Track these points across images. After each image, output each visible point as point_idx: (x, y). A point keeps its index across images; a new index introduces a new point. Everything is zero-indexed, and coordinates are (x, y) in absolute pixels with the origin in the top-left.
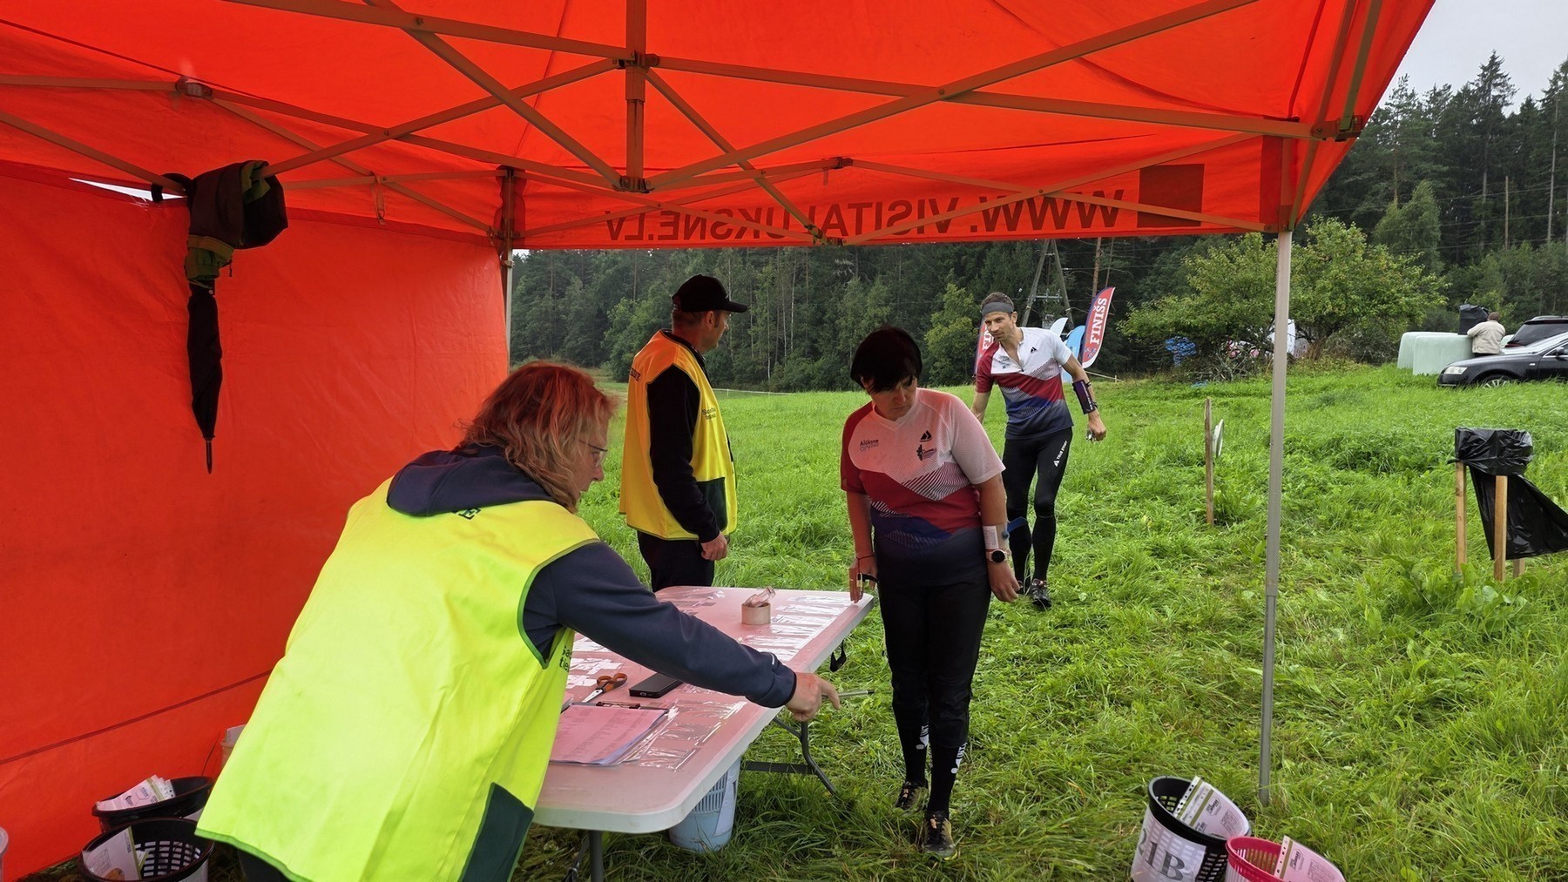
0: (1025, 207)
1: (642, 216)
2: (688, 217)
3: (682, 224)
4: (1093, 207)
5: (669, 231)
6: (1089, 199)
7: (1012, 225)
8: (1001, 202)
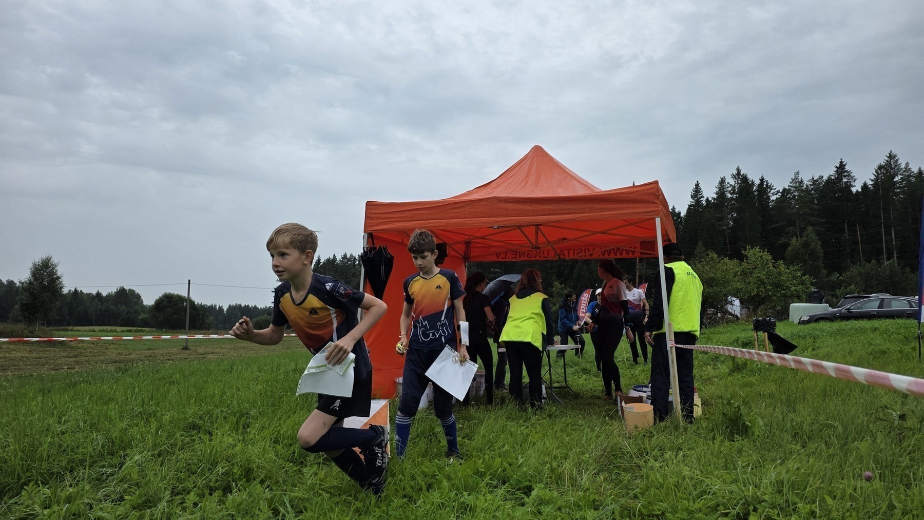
0: (612, 251)
1: (506, 252)
2: (520, 252)
3: (518, 254)
4: (629, 251)
5: (514, 256)
6: (628, 249)
7: (609, 255)
8: (607, 249)
